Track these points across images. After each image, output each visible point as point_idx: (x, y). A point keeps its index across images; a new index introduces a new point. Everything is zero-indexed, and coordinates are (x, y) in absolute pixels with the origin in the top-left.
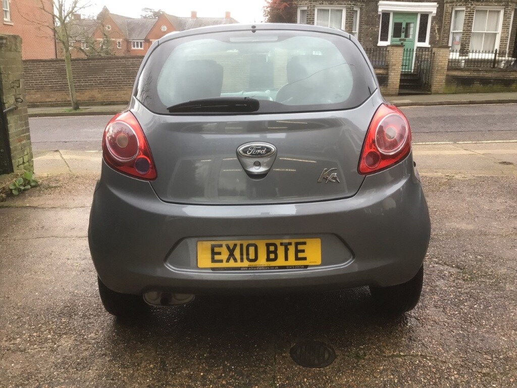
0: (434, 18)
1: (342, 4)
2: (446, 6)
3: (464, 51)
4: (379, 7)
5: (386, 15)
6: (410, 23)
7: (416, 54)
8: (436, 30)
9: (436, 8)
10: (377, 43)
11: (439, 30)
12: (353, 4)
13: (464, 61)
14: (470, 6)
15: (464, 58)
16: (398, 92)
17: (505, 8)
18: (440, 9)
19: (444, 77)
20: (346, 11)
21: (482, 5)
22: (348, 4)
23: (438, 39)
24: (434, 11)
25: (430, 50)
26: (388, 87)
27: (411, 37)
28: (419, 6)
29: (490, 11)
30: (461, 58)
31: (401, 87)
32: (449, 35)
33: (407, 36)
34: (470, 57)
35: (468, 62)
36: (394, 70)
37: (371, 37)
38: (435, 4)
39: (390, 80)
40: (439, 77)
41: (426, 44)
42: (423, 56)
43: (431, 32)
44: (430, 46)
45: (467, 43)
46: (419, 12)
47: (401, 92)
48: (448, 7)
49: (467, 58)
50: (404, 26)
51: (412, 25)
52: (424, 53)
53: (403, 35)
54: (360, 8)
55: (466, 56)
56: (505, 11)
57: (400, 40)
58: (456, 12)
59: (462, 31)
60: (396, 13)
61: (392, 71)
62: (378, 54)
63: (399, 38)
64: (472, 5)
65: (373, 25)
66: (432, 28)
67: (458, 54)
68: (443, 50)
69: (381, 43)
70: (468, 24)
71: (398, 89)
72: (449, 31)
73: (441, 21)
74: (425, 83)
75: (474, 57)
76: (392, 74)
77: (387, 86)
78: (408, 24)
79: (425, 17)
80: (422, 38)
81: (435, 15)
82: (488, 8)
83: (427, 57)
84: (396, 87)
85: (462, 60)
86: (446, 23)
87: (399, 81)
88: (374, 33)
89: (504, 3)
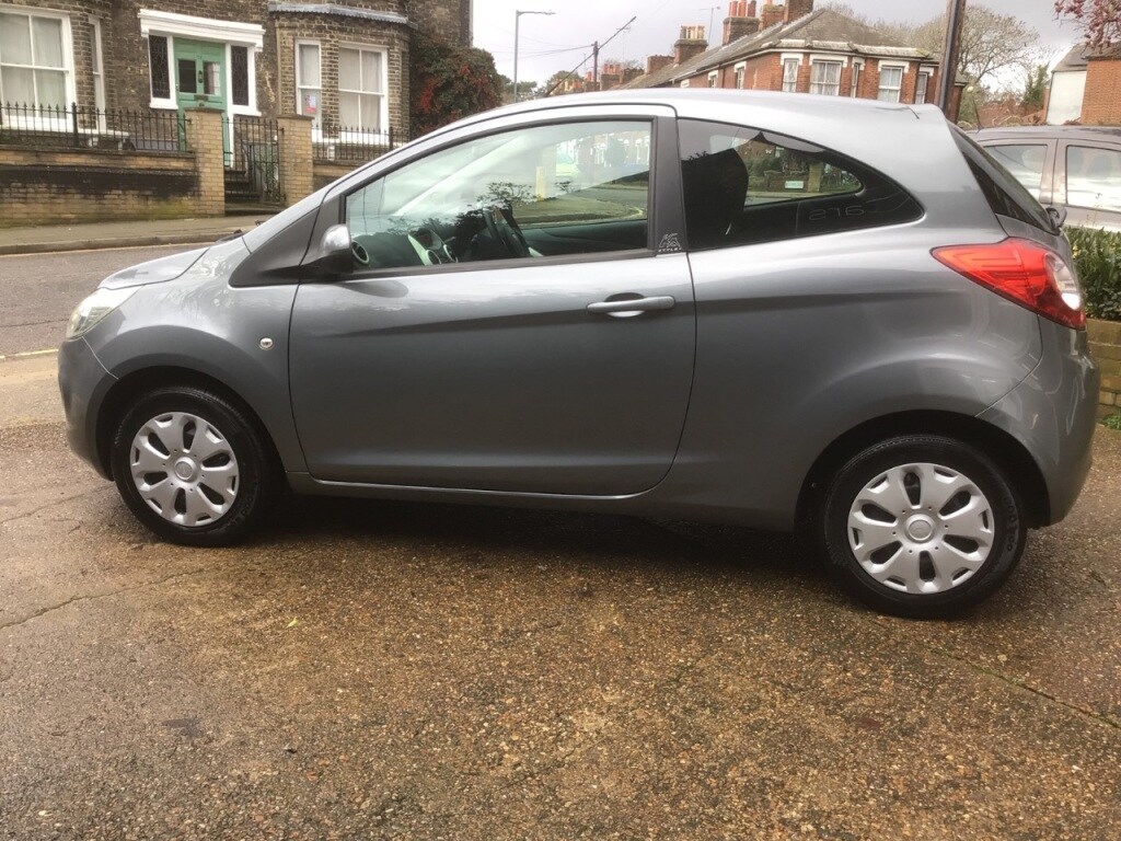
0: (259, 57)
1: (58, 8)
2: (282, 34)
3: (330, 128)
4: (142, 21)
5: (158, 41)
6: (211, 63)
7: (235, 128)
8: (268, 82)
9: (261, 37)
10: (149, 101)
11: (273, 81)
12: (86, 10)
13: (332, 148)
14: (328, 38)
15: (332, 141)
16: (223, 209)
17: (388, 49)
18: (270, 38)
19: (310, 179)
20: (72, 23)
21: (350, 39)
22: (75, 9)
23: (273, 99)
24: (260, 43)
25: (262, 121)
26: (202, 198)
27: (217, 93)
28: (227, 29)
29: (365, 53)
30: (326, 141)
31: (228, 198)
32: (295, 94)
33: (208, 89)
34: (344, 141)
35: (340, 148)
36: (209, 161)
37: (133, 87)
38: (259, 27)
39: (203, 184)
40: (300, 178)
41: (251, 109)
42: (250, 135)
43: (258, 86)
44: (259, 114)
45: (334, 112)
46: (228, 41)
47: (231, 209)
48: (285, 36)
49: (338, 141)
50: (199, 68)
51: (216, 68)
52: (250, 127)
53: (200, 87)
54: (101, 20)
55: (335, 137)
56: (389, 55)
57: (197, 98)
58: (302, 47)
59: (320, 88)
60: (181, 40)
61: (207, 165)
62: (153, 125)
63: (192, 94)
64: (332, 37)
65: (133, 60)
66: (259, 77)
67: (320, 132)
68: (299, 124)
69: (157, 103)
70: (331, 74)
71: (223, 203)
72: (294, 85)
73: (274, 62)
74: (269, 191)
75: (349, 141)
76: (205, 170)
77: (200, 195)
78: (207, 65)
79: (240, 52)
80: (240, 96)
81: (261, 51)
82: (360, 46)
83: (257, 136)
84: (219, 199)
85: (330, 144)
86: (286, 70)
87: (223, 184)
88: (138, 79)
89: (385, 40)
